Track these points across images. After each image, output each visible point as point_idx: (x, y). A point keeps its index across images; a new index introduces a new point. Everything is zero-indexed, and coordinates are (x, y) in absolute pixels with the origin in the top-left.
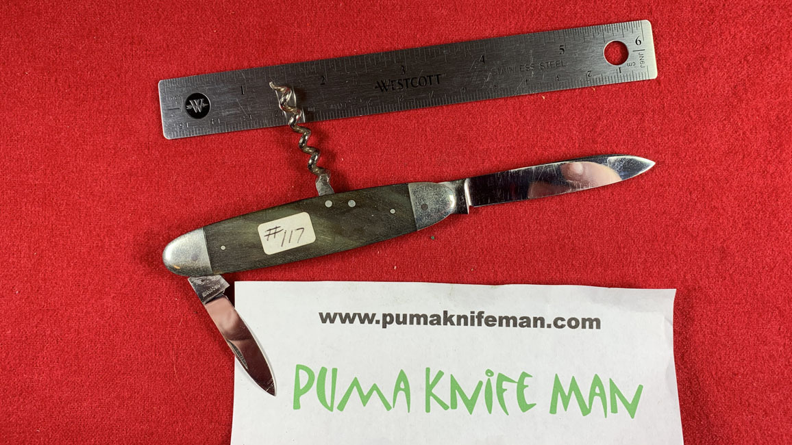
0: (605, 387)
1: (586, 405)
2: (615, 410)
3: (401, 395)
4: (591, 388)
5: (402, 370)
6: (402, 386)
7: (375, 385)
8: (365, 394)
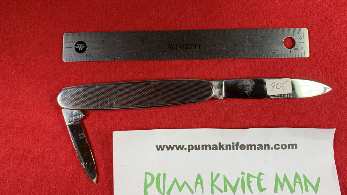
0: (301, 178)
1: (292, 188)
2: (307, 190)
3: (199, 186)
4: (294, 179)
5: (199, 173)
6: (199, 181)
7: (185, 181)
8: (180, 186)
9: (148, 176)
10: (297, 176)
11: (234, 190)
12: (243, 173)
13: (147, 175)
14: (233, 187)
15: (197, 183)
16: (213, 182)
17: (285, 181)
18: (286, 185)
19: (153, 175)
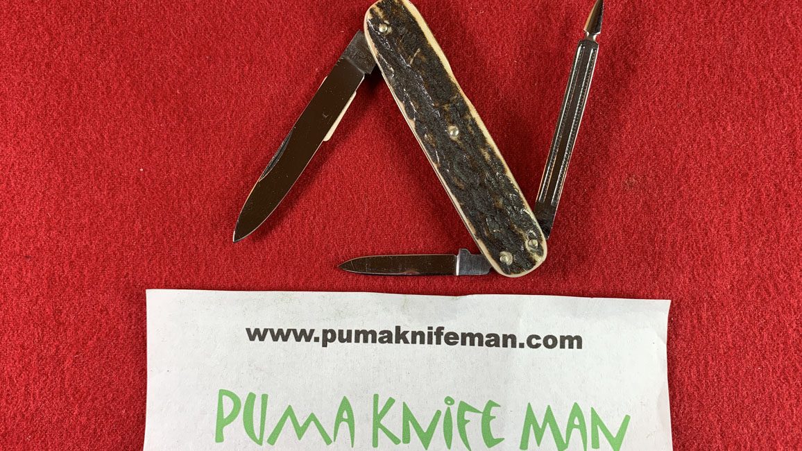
0: (585, 418)
1: (562, 439)
2: (596, 444)
3: (344, 427)
4: (570, 419)
5: (345, 397)
6: (345, 416)
7: (312, 415)
8: (301, 426)
9: (226, 399)
10: (576, 411)
11: (426, 438)
12: (449, 400)
13: (224, 396)
14: (425, 431)
15: (339, 419)
16: (377, 418)
17: (548, 424)
18: (548, 433)
19: (238, 399)
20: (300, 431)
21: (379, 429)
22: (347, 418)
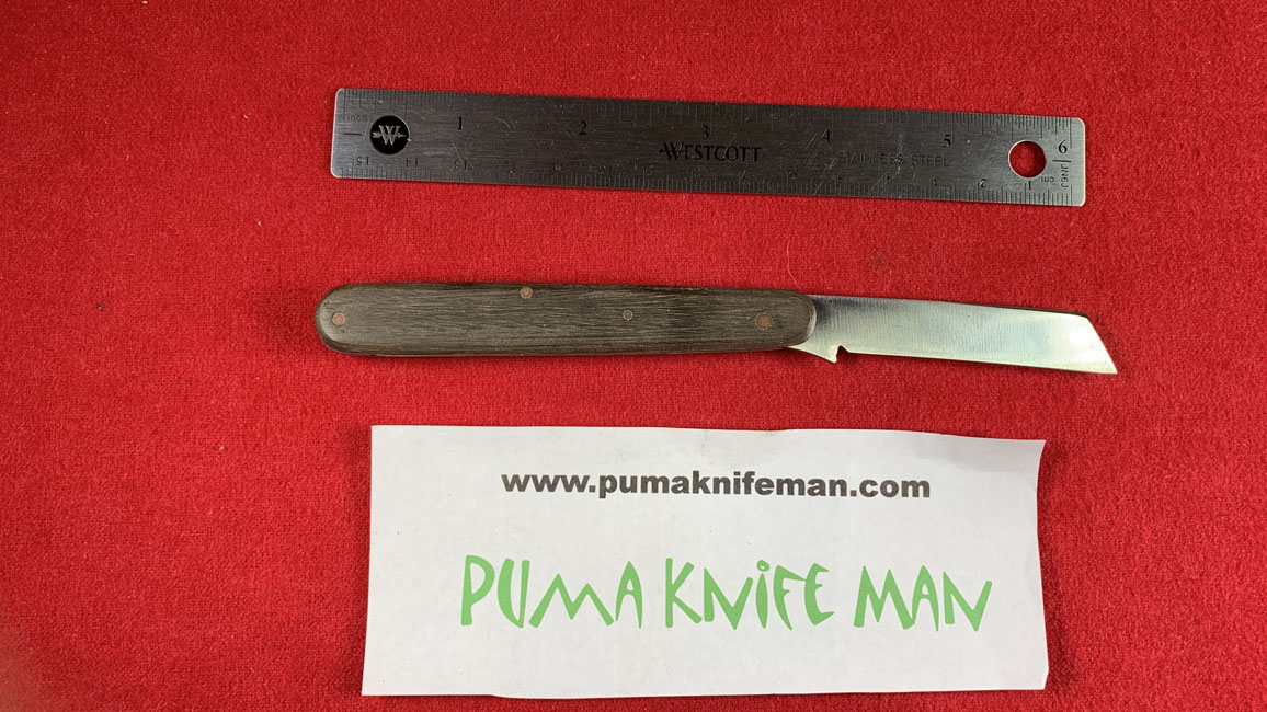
0: (935, 584)
1: (907, 612)
2: (950, 619)
3: (629, 600)
4: (916, 588)
5: (629, 563)
6: (630, 586)
7: (588, 586)
8: (573, 600)
9: (472, 565)
10: (924, 577)
11: (734, 614)
12: (763, 565)
14: (733, 605)
15: (622, 591)
16: (672, 589)
17: (889, 594)
18: (889, 605)
19: (491, 567)
20: (572, 608)
21: (674, 604)
22: (632, 589)
